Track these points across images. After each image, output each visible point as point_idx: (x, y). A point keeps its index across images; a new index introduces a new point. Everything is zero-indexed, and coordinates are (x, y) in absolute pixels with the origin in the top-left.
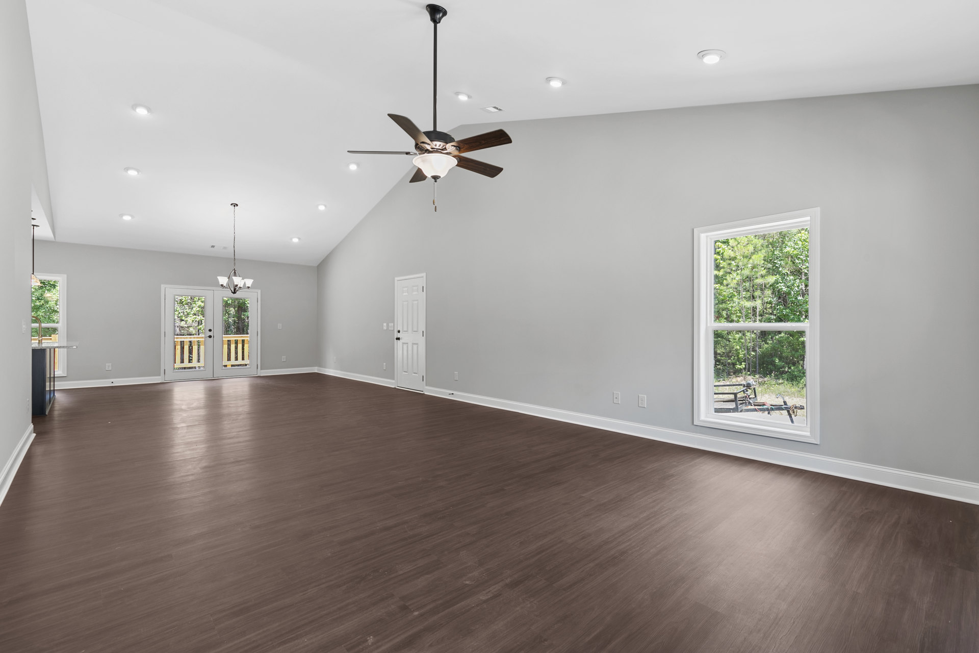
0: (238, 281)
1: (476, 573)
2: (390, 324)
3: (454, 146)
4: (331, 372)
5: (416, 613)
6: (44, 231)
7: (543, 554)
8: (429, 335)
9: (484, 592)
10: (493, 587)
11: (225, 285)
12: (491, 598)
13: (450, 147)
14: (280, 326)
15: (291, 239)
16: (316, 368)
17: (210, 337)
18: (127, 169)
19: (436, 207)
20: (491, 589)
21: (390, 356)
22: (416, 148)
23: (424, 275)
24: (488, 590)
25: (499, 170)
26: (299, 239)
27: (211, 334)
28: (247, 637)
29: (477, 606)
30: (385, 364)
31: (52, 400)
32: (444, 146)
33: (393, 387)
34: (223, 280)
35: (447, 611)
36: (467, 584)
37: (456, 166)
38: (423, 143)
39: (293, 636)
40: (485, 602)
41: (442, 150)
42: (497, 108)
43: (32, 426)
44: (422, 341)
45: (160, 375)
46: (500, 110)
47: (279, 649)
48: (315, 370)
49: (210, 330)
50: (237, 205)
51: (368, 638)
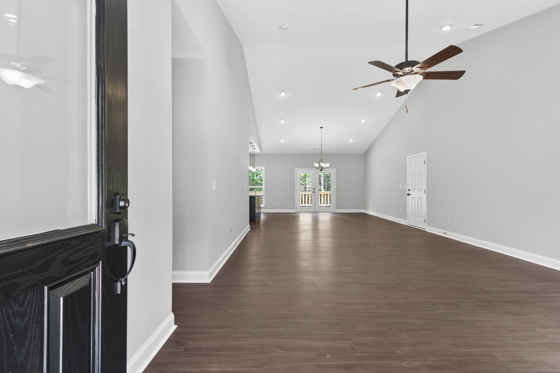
0: (322, 165)
1: (407, 349)
2: (404, 185)
3: (418, 67)
4: (371, 213)
5: (358, 354)
6: (257, 151)
7: (469, 358)
8: (428, 192)
9: (407, 362)
10: (415, 362)
11: (317, 167)
12: (410, 367)
13: (415, 69)
14: (345, 187)
15: (349, 141)
16: (364, 210)
17: (314, 192)
18: (280, 120)
19: (407, 110)
20: (413, 362)
21: (404, 205)
22: (394, 76)
23: (425, 153)
24: (410, 362)
25: (462, 73)
26: (353, 140)
27: (314, 191)
28: (280, 329)
29: (398, 368)
30: (401, 210)
31: (259, 216)
32: (412, 69)
33: (406, 224)
34: (317, 165)
35: (377, 362)
36: (397, 352)
37: (423, 79)
38: (396, 72)
39: (297, 337)
40: (404, 368)
41: (411, 72)
42: (478, 25)
43: (249, 225)
44: (424, 196)
45: (295, 209)
46: (481, 25)
47: (289, 340)
48: (363, 211)
49: (314, 189)
50: (323, 127)
51: (328, 355)
